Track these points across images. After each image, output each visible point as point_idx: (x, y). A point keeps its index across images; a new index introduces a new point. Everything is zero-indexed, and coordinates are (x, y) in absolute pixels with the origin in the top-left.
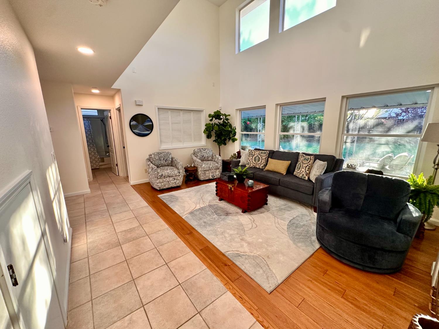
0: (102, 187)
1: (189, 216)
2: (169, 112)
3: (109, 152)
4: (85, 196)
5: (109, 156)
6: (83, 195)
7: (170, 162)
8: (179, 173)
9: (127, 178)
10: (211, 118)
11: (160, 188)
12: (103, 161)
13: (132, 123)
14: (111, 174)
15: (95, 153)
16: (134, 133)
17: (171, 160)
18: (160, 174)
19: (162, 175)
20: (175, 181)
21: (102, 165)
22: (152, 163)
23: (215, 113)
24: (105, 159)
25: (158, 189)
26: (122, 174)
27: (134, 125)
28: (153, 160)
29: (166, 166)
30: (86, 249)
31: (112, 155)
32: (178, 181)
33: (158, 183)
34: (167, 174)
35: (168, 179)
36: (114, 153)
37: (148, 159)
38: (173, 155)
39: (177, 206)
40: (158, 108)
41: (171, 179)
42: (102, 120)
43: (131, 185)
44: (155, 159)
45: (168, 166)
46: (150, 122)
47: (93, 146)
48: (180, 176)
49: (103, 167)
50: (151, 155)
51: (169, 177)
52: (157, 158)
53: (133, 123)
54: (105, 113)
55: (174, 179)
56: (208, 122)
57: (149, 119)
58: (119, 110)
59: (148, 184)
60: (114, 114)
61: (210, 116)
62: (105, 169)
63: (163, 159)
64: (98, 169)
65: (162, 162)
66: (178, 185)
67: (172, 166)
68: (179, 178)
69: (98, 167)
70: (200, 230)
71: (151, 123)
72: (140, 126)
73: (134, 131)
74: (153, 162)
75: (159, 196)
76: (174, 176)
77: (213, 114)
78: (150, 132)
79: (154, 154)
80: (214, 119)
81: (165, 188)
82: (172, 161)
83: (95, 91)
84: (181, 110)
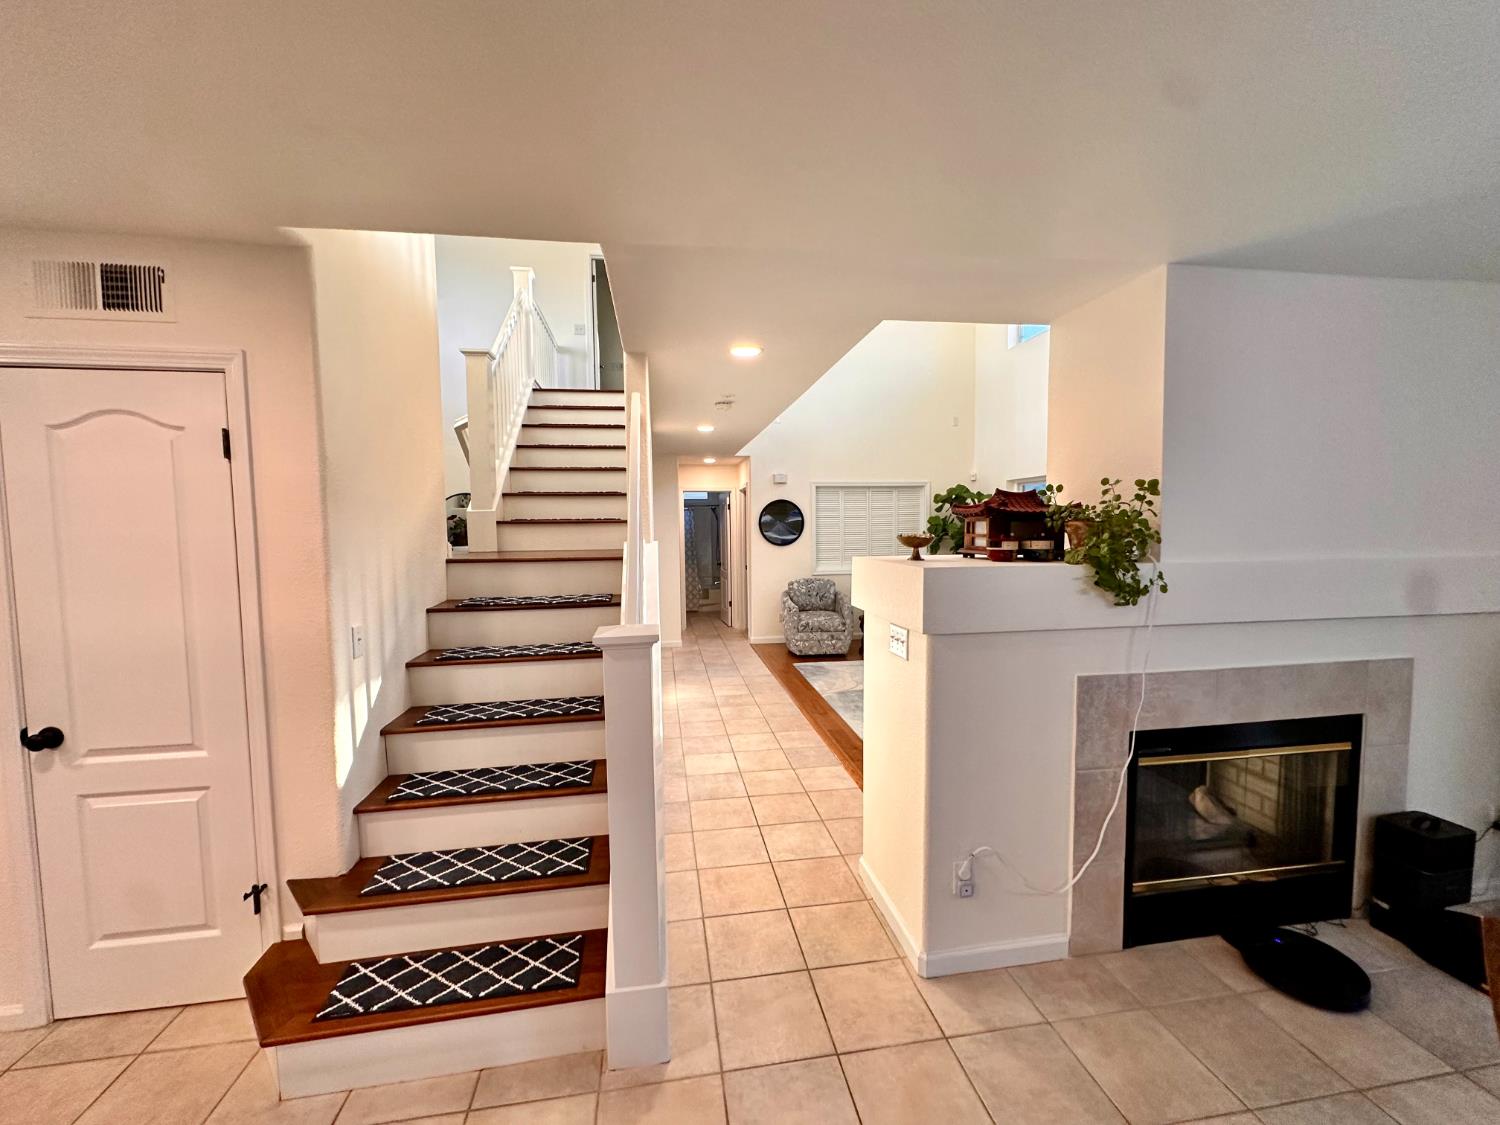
0: (700, 641)
1: (835, 696)
2: (841, 493)
3: (719, 579)
4: (674, 650)
5: (718, 587)
6: (671, 648)
7: (830, 601)
8: (844, 624)
9: (745, 633)
10: (940, 504)
11: (800, 651)
12: (707, 597)
13: (764, 519)
14: (718, 623)
15: (694, 579)
16: (765, 536)
17: (832, 596)
18: (803, 622)
19: (808, 624)
20: (834, 642)
21: (704, 605)
22: (791, 599)
23: (950, 491)
24: (711, 591)
25: (798, 653)
26: (737, 625)
27: (766, 523)
28: (795, 594)
29: (821, 609)
30: (675, 703)
31: (724, 583)
32: (840, 644)
33: (797, 641)
34: (816, 624)
35: (818, 635)
36: (727, 578)
37: (786, 592)
38: (838, 588)
39: (821, 682)
40: (817, 487)
41: (825, 635)
42: (714, 510)
43: (751, 645)
44: (799, 591)
45: (826, 610)
46: (797, 516)
47: (693, 563)
48: (846, 633)
49: (705, 609)
50: (792, 584)
51: (822, 631)
52: (803, 590)
53: (767, 518)
54: (721, 496)
55: (832, 637)
56: (935, 514)
57: (797, 511)
58: (744, 491)
59: (783, 646)
60: (735, 501)
61: (937, 498)
62: (709, 614)
63: (815, 593)
64: (695, 612)
65: (813, 600)
66: (840, 652)
67: (834, 611)
68: (842, 637)
69: (695, 609)
70: (841, 713)
71: (800, 519)
72: (779, 526)
73: (766, 534)
74: (795, 598)
75: (795, 665)
76: (832, 629)
77: (944, 493)
78: (795, 537)
79: (798, 582)
80: (947, 506)
81: (811, 653)
82: (835, 601)
83: (709, 460)
84: (869, 487)
